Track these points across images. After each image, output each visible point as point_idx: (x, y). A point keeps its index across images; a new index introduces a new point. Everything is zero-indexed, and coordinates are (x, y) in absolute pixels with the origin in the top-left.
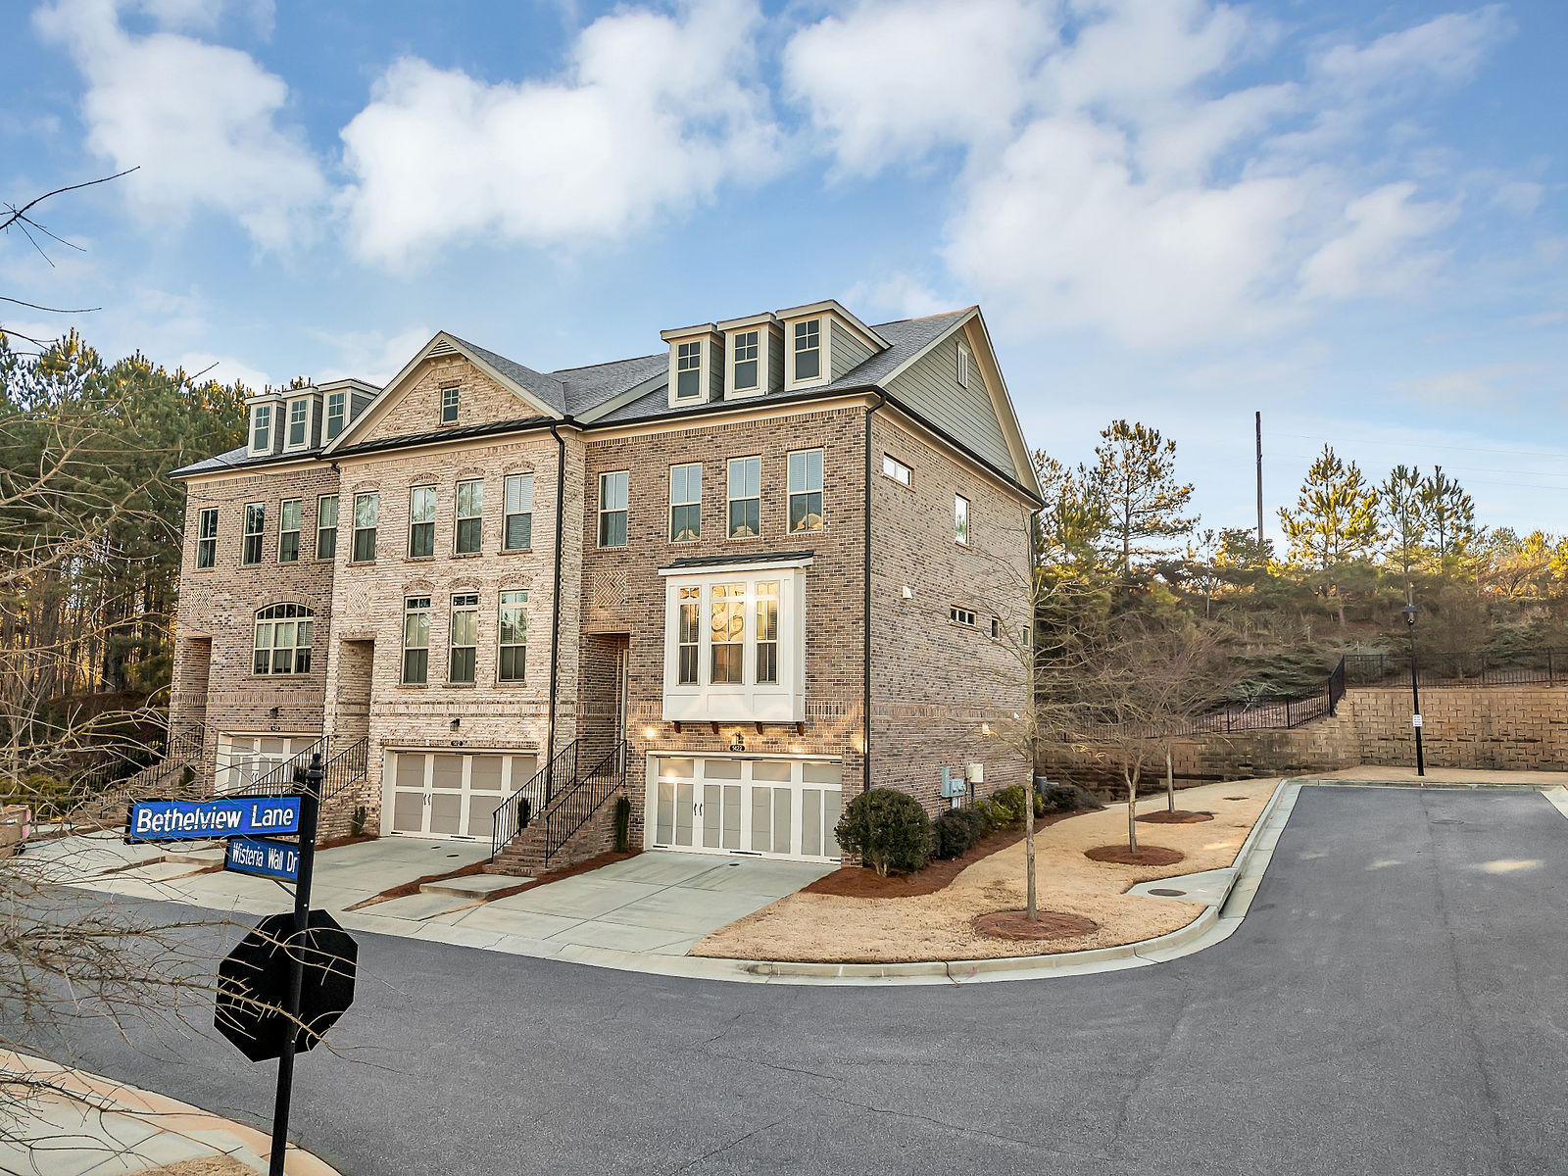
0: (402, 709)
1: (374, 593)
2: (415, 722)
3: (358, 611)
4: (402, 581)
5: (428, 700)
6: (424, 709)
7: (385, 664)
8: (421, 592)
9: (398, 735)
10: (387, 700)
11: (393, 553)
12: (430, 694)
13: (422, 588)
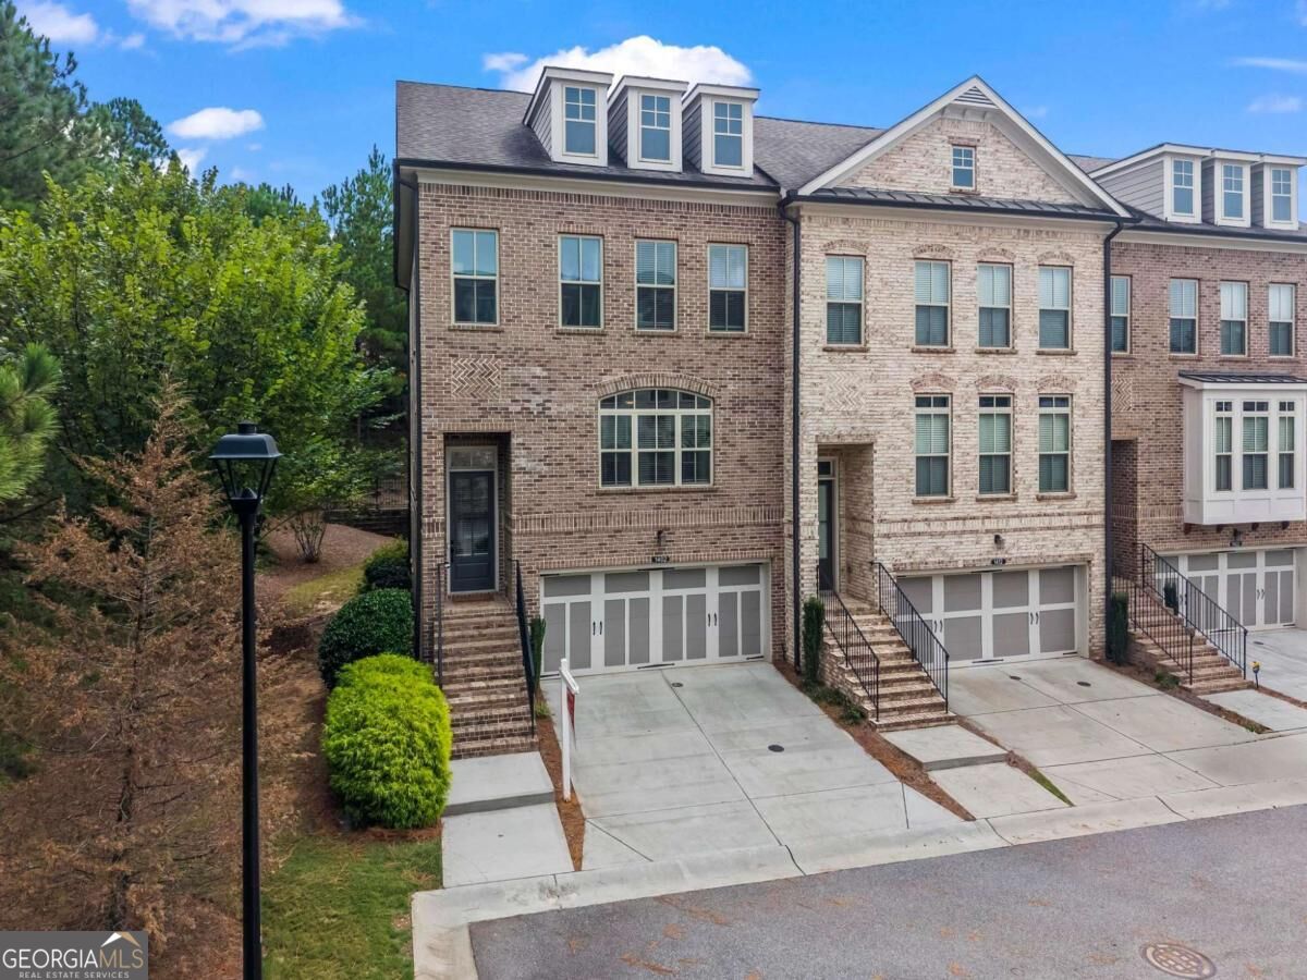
0: (921, 527)
1: (869, 387)
2: (939, 541)
3: (843, 408)
5: (956, 515)
6: (952, 526)
7: (891, 474)
8: (938, 389)
9: (917, 558)
10: (899, 518)
11: (894, 339)
12: (957, 510)
13: (940, 385)
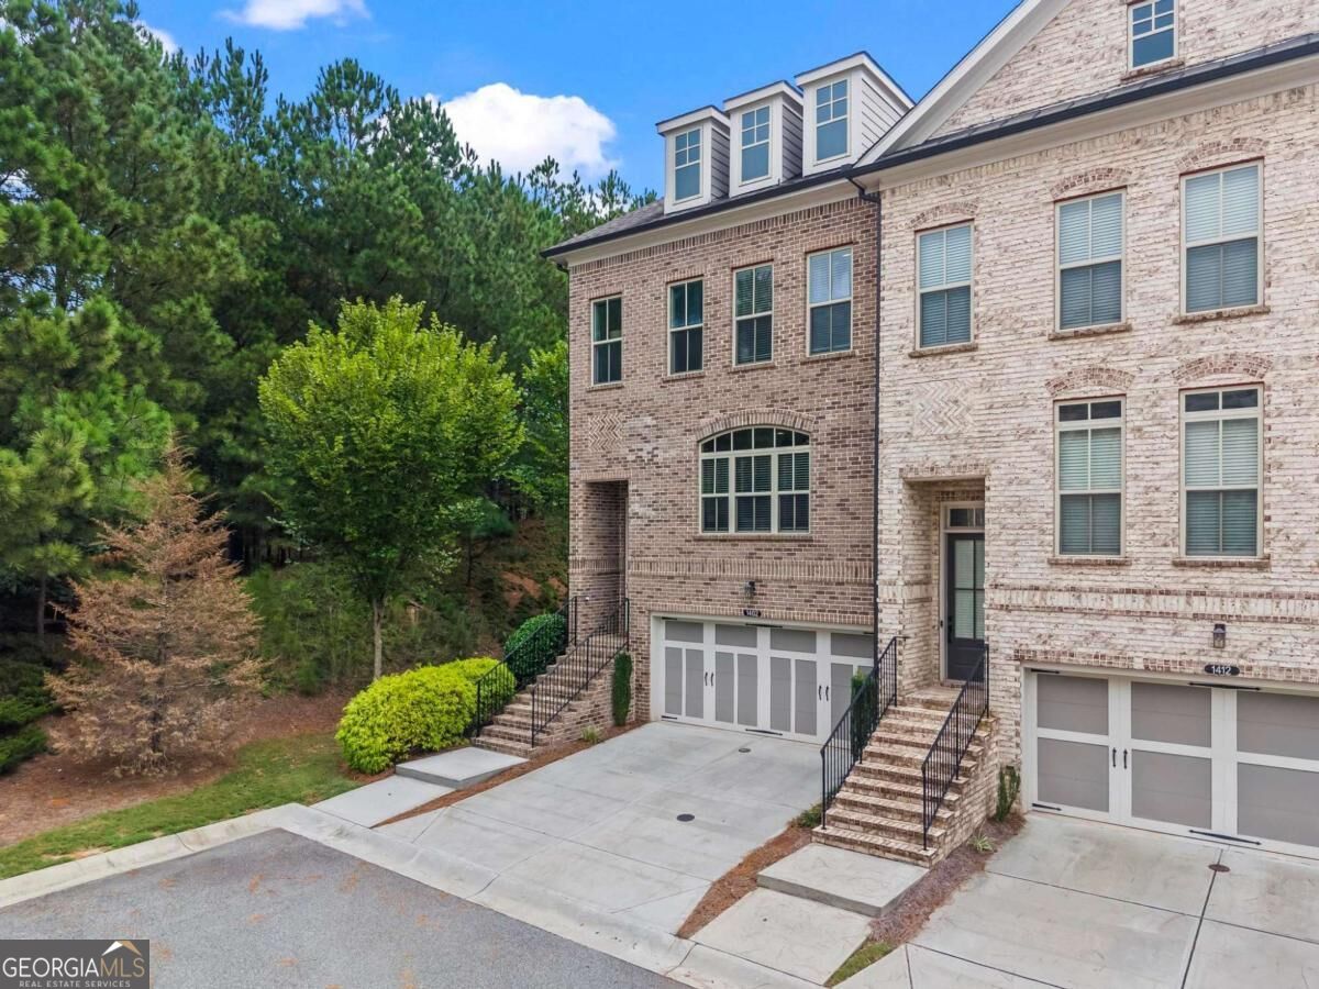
0: (1064, 600)
1: (977, 399)
2: (1098, 624)
3: (941, 430)
4: (1043, 372)
5: (1132, 586)
6: (1120, 602)
7: (1013, 519)
8: (1096, 390)
9: (1057, 645)
10: (1026, 584)
11: (1019, 325)
12: (1134, 577)
13: (1100, 383)
